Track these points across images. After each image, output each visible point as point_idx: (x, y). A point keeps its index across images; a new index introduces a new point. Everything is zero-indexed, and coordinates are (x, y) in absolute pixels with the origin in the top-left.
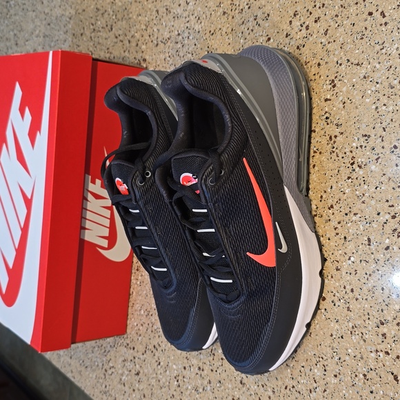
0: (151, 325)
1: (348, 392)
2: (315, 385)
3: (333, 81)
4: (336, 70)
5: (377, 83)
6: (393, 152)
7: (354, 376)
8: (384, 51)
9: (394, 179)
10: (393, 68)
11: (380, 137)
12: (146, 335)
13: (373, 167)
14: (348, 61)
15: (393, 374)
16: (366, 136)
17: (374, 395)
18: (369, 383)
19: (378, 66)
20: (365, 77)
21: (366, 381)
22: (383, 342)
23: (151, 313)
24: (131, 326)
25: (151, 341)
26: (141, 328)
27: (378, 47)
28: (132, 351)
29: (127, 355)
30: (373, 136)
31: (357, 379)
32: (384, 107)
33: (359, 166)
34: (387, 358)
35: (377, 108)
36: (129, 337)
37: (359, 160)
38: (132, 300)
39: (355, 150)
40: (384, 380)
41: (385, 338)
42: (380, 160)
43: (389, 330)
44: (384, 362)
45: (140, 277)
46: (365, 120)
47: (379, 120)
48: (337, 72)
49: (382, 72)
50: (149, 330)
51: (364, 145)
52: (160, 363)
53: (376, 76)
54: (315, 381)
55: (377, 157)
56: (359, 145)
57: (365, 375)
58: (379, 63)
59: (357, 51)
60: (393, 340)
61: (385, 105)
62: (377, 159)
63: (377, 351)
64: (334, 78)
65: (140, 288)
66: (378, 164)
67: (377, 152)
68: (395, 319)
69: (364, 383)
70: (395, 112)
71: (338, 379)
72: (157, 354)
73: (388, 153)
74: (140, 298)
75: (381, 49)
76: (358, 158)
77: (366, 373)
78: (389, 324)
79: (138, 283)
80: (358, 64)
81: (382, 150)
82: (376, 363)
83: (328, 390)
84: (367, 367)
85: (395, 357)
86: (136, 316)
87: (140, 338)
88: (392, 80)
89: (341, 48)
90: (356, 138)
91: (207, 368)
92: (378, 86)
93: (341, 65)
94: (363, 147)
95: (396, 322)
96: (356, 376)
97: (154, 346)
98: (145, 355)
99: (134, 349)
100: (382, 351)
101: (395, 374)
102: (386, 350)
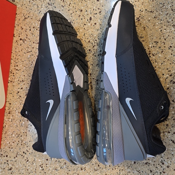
0: (20, 141)
3: (138, 18)
4: (140, 13)
5: (161, 20)
6: (170, 49)
8: (164, 7)
9: (171, 60)
10: (169, 14)
11: (163, 42)
12: (17, 147)
13: (160, 55)
14: (146, 10)
16: (156, 42)
19: (161, 13)
20: (155, 17)
22: (167, 128)
23: (20, 135)
24: (4, 144)
25: (21, 150)
26: (13, 144)
27: (161, 5)
28: (5, 158)
29: (2, 161)
30: (160, 42)
32: (165, 30)
33: (153, 55)
34: (169, 134)
35: (161, 30)
36: (3, 150)
37: (153, 52)
38: (5, 130)
39: (151, 48)
41: (168, 126)
42: (163, 52)
43: (170, 123)
44: (167, 136)
45: (11, 117)
46: (156, 35)
47: (163, 36)
48: (140, 15)
49: (163, 16)
50: (20, 145)
51: (155, 46)
52: (28, 161)
53: (161, 17)
55: (162, 51)
56: (152, 46)
58: (162, 12)
59: (151, 6)
60: (171, 126)
61: (165, 29)
62: (162, 52)
63: (164, 132)
64: (138, 17)
65: (11, 123)
66: (162, 54)
67: (162, 49)
68: (172, 117)
70: (170, 32)
72: (26, 156)
73: (167, 49)
74: (12, 128)
75: (163, 6)
76: (152, 51)
78: (169, 120)
79: (10, 120)
80: (151, 12)
81: (164, 48)
85: (172, 133)
86: (8, 138)
87: (12, 150)
88: (168, 19)
89: (142, 4)
90: (151, 43)
92: (161, 21)
93: (142, 11)
94: (155, 47)
95: (172, 119)
97: (24, 152)
98: (16, 158)
99: (7, 156)
100: (166, 132)
101: (173, 140)
102: (168, 131)
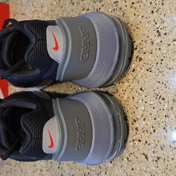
1: (119, 171)
2: (100, 170)
6: (132, 7)
7: (121, 160)
9: (134, 24)
15: (144, 154)
16: (116, 2)
17: (134, 171)
18: (130, 163)
21: (129, 162)
22: (136, 133)
30: (120, 1)
31: (123, 162)
34: (140, 144)
39: (111, 13)
40: (139, 160)
41: (138, 131)
42: (125, 14)
43: (140, 125)
44: (138, 147)
51: (115, 8)
54: (100, 167)
55: (122, 13)
56: (113, 9)
57: (128, 159)
60: (142, 131)
62: (123, 15)
63: (133, 140)
67: (123, 10)
68: (142, 116)
69: (128, 164)
71: (113, 164)
73: (129, 8)
77: (128, 157)
78: (139, 121)
81: (126, 8)
82: (133, 149)
83: (107, 172)
84: (128, 153)
85: (144, 142)
90: (111, 6)
91: (44, 169)
94: (115, 10)
95: (143, 118)
96: (123, 160)
100: (136, 140)
101: (146, 154)
102: (139, 139)
